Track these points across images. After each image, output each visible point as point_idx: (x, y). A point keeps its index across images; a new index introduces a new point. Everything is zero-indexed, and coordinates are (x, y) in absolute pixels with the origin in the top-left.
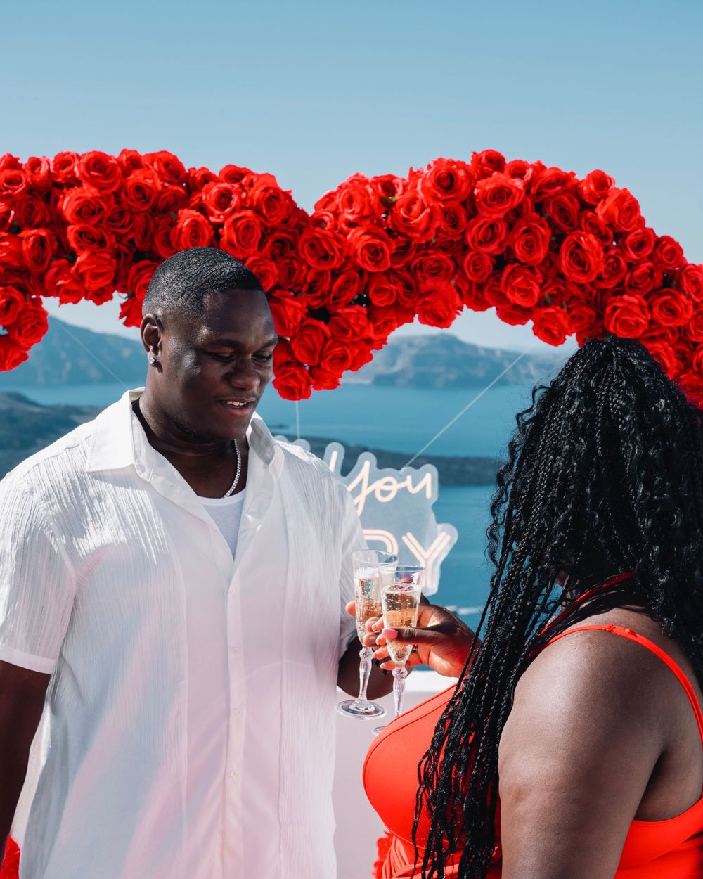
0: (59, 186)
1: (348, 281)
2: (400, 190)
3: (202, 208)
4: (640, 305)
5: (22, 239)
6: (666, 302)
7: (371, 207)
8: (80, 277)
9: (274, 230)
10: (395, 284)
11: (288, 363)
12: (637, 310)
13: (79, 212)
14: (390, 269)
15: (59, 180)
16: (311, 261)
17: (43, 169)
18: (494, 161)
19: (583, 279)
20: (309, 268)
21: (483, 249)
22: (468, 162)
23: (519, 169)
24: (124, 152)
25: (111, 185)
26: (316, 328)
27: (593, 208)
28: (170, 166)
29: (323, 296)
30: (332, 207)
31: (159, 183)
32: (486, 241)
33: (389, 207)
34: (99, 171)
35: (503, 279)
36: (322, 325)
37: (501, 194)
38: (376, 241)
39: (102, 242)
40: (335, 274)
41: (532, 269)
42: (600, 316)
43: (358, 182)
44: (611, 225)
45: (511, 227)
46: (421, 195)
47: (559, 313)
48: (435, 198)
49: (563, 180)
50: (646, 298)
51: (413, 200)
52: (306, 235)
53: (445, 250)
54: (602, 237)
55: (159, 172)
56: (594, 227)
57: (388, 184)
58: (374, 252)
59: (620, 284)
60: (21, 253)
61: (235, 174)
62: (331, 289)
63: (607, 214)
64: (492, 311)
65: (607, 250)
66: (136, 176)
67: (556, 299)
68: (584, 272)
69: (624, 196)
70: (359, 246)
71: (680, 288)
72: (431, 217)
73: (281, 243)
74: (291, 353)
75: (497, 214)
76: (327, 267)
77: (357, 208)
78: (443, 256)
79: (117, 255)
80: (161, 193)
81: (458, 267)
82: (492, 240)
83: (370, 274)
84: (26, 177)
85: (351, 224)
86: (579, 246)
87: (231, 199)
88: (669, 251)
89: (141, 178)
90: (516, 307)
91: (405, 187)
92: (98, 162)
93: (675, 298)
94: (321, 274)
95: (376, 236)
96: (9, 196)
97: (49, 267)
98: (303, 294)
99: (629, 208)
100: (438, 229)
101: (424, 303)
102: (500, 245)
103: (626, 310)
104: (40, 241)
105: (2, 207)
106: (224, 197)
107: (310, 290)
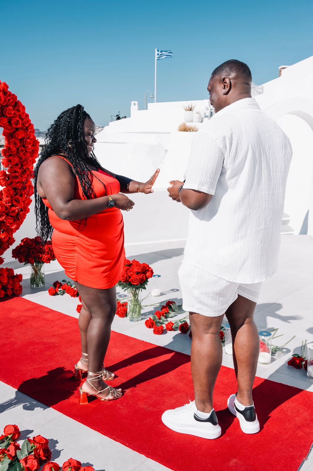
4: (12, 109)
42: (2, 112)
44: (3, 91)
59: (7, 104)
69: (5, 84)
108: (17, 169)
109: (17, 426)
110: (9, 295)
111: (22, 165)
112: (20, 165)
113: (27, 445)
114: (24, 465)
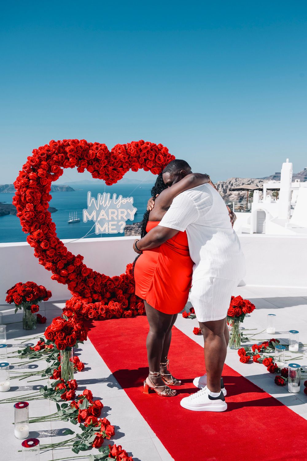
1: (119, 163)
2: (127, 147)
3: (93, 150)
5: (58, 156)
7: (124, 150)
8: (71, 163)
9: (106, 154)
10: (128, 164)
13: (70, 151)
14: (127, 161)
15: (65, 145)
16: (113, 160)
17: (61, 143)
18: (143, 142)
19: (160, 163)
20: (112, 161)
21: (143, 158)
22: (139, 142)
23: (148, 143)
25: (76, 146)
27: (161, 150)
28: (85, 142)
29: (115, 166)
30: (115, 150)
31: (84, 145)
32: (143, 156)
33: (126, 150)
34: (74, 143)
35: (146, 163)
36: (115, 171)
37: (146, 148)
38: (125, 156)
39: (74, 156)
40: (117, 162)
41: (151, 161)
45: (147, 154)
48: (135, 148)
49: (155, 145)
51: (131, 149)
52: (111, 155)
54: (163, 155)
55: (83, 143)
57: (125, 145)
58: (124, 158)
59: (166, 164)
60: (59, 159)
61: (97, 144)
63: (163, 151)
64: (143, 169)
65: (164, 157)
66: (79, 144)
67: (155, 166)
68: (160, 162)
69: (166, 148)
70: (121, 157)
72: (134, 152)
73: (107, 156)
75: (145, 151)
77: (121, 150)
78: (136, 159)
79: (76, 159)
80: (85, 147)
81: (138, 161)
82: (145, 156)
83: (123, 162)
84: (58, 144)
85: (119, 153)
86: (159, 157)
90: (148, 168)
94: (115, 162)
96: (55, 148)
97: (64, 161)
98: (111, 166)
99: (167, 150)
100: (135, 154)
101: (132, 167)
104: (62, 156)
105: (54, 150)
106: (97, 148)
107: (112, 165)
109: (91, 392)
113: (86, 402)
114: (79, 413)
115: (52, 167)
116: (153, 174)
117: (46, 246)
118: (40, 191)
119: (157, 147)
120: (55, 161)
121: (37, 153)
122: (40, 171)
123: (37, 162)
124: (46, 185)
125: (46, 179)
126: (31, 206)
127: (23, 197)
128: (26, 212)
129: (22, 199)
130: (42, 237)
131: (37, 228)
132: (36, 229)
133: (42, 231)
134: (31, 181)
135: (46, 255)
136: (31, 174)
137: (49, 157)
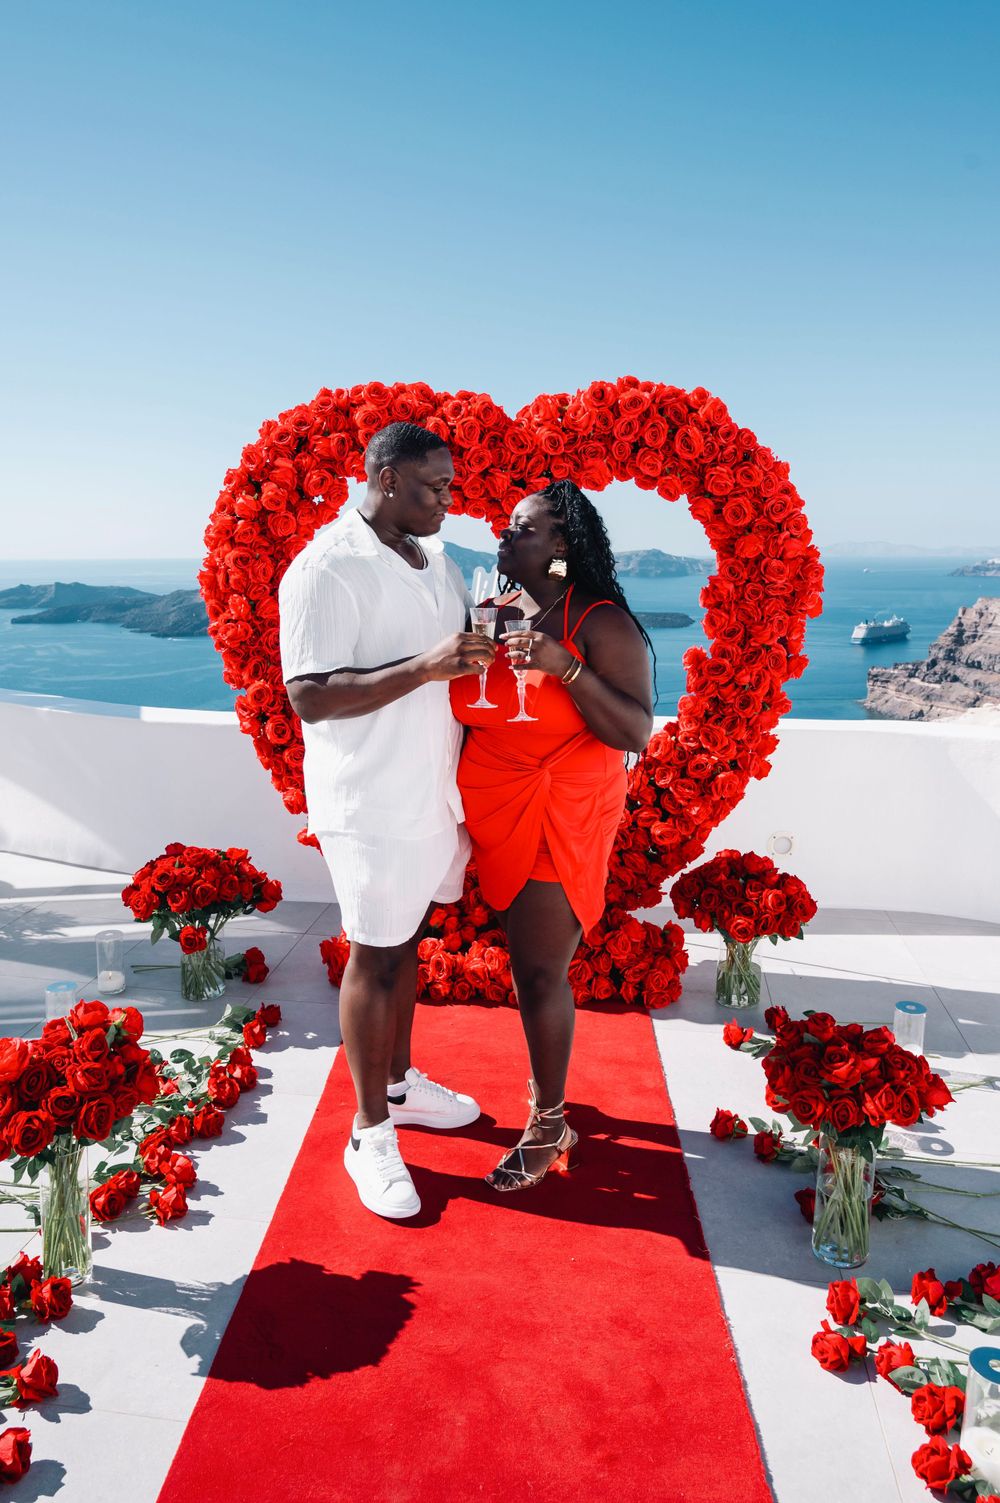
0: (354, 406)
1: (537, 462)
2: (570, 403)
3: (444, 417)
4: (728, 473)
5: (331, 440)
6: (745, 471)
7: (551, 412)
9: (489, 430)
10: (568, 463)
11: (500, 516)
12: (726, 476)
13: (365, 421)
14: (564, 453)
15: (354, 402)
16: (512, 449)
17: (346, 394)
18: (632, 382)
19: (689, 457)
20: (512, 454)
21: (623, 438)
22: (615, 383)
23: (648, 387)
24: (396, 384)
25: (385, 403)
26: (517, 492)
27: (696, 411)
28: (424, 391)
29: (521, 472)
30: (527, 415)
31: (416, 402)
32: (626, 434)
33: (562, 414)
34: (377, 394)
35: (638, 458)
37: (635, 402)
38: (555, 435)
40: (529, 457)
41: (657, 451)
42: (702, 482)
43: (542, 399)
44: (708, 422)
45: (642, 424)
46: (583, 404)
47: (674, 479)
48: (592, 406)
49: (677, 393)
50: (732, 468)
51: (578, 408)
52: (509, 431)
53: (600, 440)
54: (704, 430)
55: (417, 395)
56: (697, 423)
57: (563, 399)
58: (553, 443)
59: (715, 460)
60: (329, 448)
61: (466, 396)
62: (526, 468)
63: (705, 414)
64: (632, 481)
65: (705, 437)
66: (403, 397)
67: (673, 471)
68: (690, 452)
69: (717, 402)
70: (543, 438)
71: (754, 462)
72: (590, 417)
73: (495, 438)
74: (502, 509)
75: (631, 416)
76: (522, 452)
77: (541, 413)
78: (598, 444)
80: (416, 408)
81: (609, 451)
82: (629, 433)
83: (552, 456)
84: (334, 400)
85: (539, 425)
86: (687, 435)
87: (461, 410)
88: (747, 438)
89: (404, 399)
90: (647, 477)
91: (573, 401)
92: (377, 389)
93: (751, 468)
94: (520, 457)
95: (554, 431)
96: (323, 413)
97: (347, 456)
98: (509, 471)
99: (720, 410)
100: (594, 426)
101: (587, 474)
102: (636, 435)
103: (719, 476)
104: (342, 441)
105: (318, 420)
106: (457, 409)
107: (513, 468)
108: (729, 648)
110: (625, 998)
111: (747, 636)
112: (739, 636)
115: (309, 475)
116: (665, 497)
117: (279, 736)
118: (271, 556)
119: (686, 400)
120: (319, 455)
121: (268, 433)
122: (268, 489)
123: (262, 460)
124: (290, 536)
125: (287, 517)
126: (241, 603)
127: (222, 574)
128: (229, 621)
129: (220, 578)
130: (272, 705)
131: (260, 673)
132: (255, 675)
133: (272, 683)
134: (240, 522)
135: (283, 760)
136: (240, 500)
137: (302, 444)
